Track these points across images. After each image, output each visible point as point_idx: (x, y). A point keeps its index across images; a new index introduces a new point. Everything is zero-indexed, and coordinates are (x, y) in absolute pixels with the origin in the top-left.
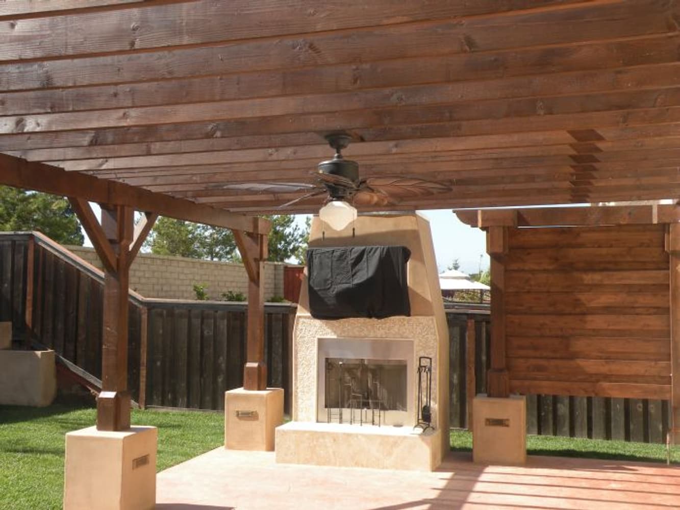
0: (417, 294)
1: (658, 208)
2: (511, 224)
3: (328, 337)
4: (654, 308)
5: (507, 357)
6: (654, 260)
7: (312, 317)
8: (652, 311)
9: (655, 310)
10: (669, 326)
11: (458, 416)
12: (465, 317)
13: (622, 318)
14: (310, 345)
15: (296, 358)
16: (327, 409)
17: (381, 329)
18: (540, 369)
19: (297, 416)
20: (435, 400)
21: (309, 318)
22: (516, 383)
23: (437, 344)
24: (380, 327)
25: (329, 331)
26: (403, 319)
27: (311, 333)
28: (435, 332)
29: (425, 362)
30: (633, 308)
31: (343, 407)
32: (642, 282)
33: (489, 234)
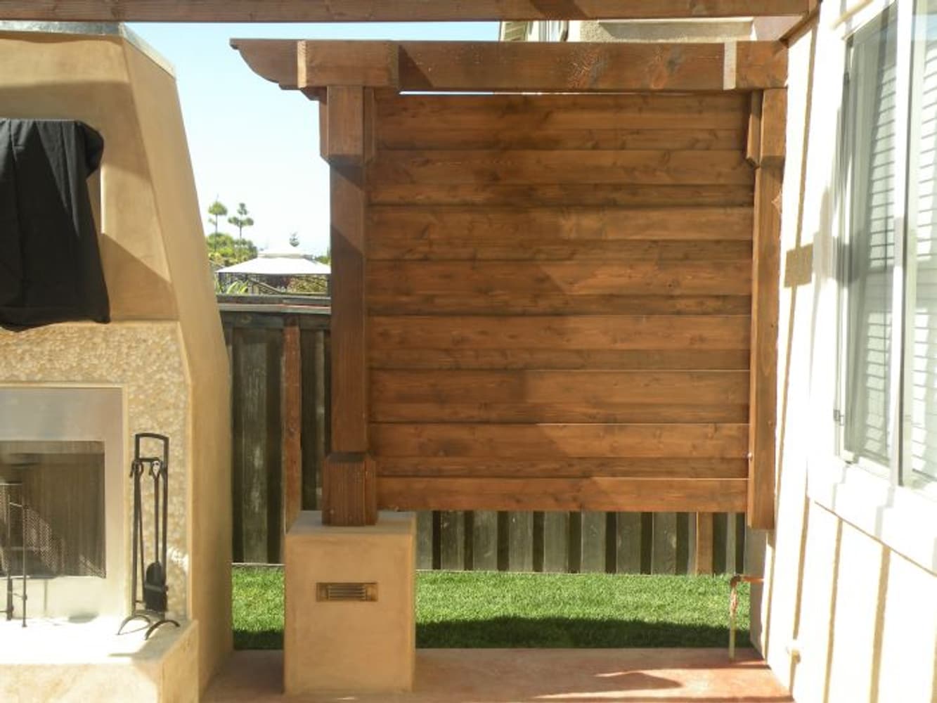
0: (133, 259)
1: (738, 49)
2: (384, 82)
4: (717, 297)
5: (372, 420)
6: (722, 181)
8: (711, 304)
9: (719, 304)
10: (748, 340)
11: (265, 538)
12: (279, 322)
13: (644, 324)
17: (27, 357)
18: (451, 449)
20: (180, 543)
22: (393, 484)
23: (186, 398)
24: (24, 352)
26: (91, 329)
28: (181, 364)
29: (150, 448)
30: (672, 297)
32: (692, 235)
33: (328, 107)
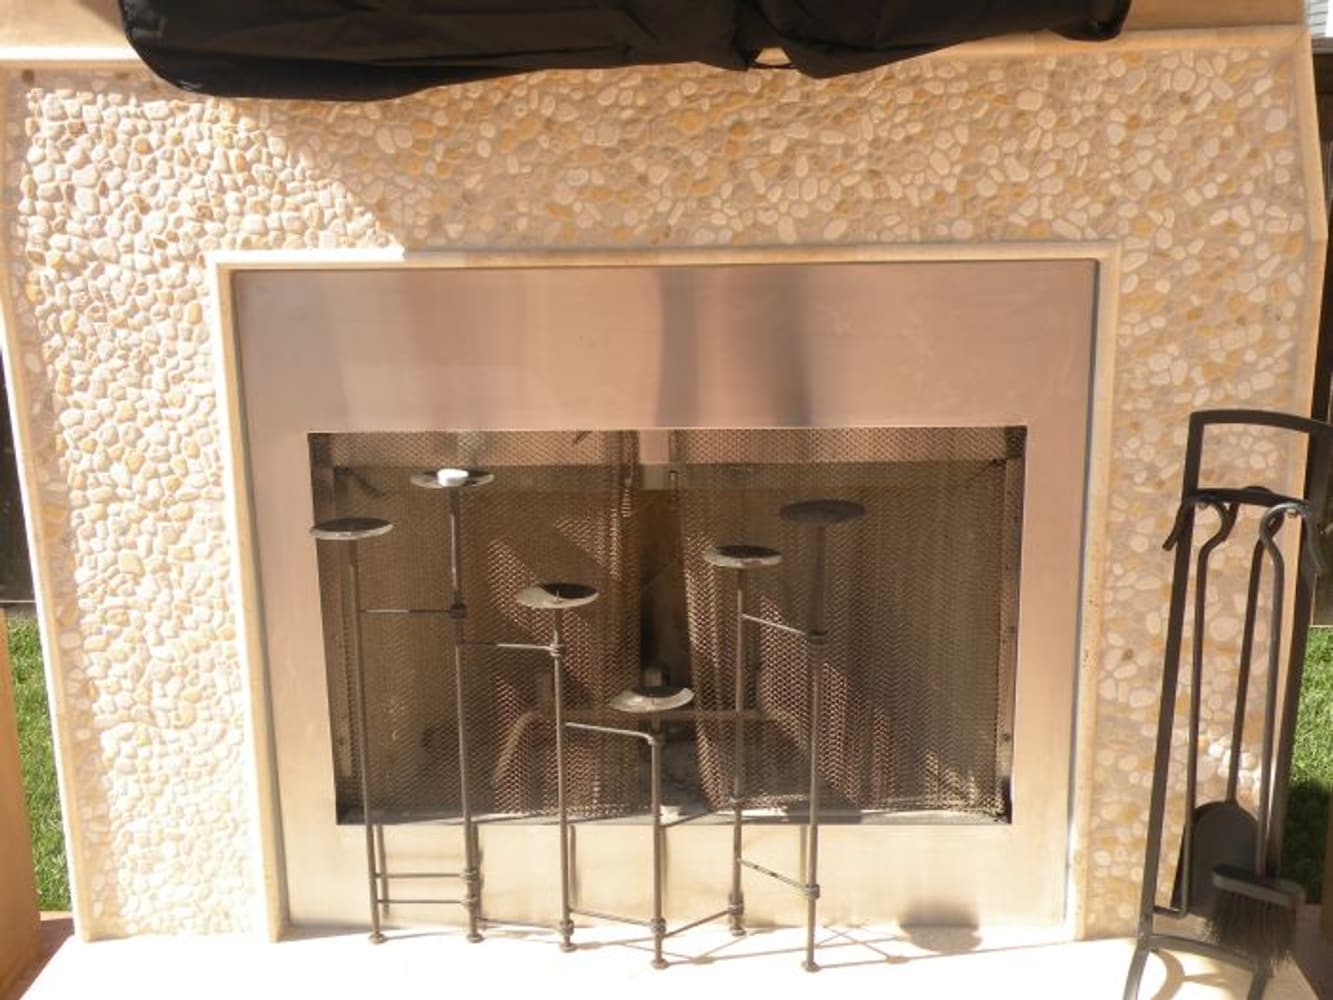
3: (326, 253)
7: (147, 74)
14: (163, 328)
15: (48, 452)
16: (356, 834)
19: (109, 895)
21: (119, 79)
25: (332, 195)
27: (152, 222)
28: (1296, 173)
31: (485, 800)
